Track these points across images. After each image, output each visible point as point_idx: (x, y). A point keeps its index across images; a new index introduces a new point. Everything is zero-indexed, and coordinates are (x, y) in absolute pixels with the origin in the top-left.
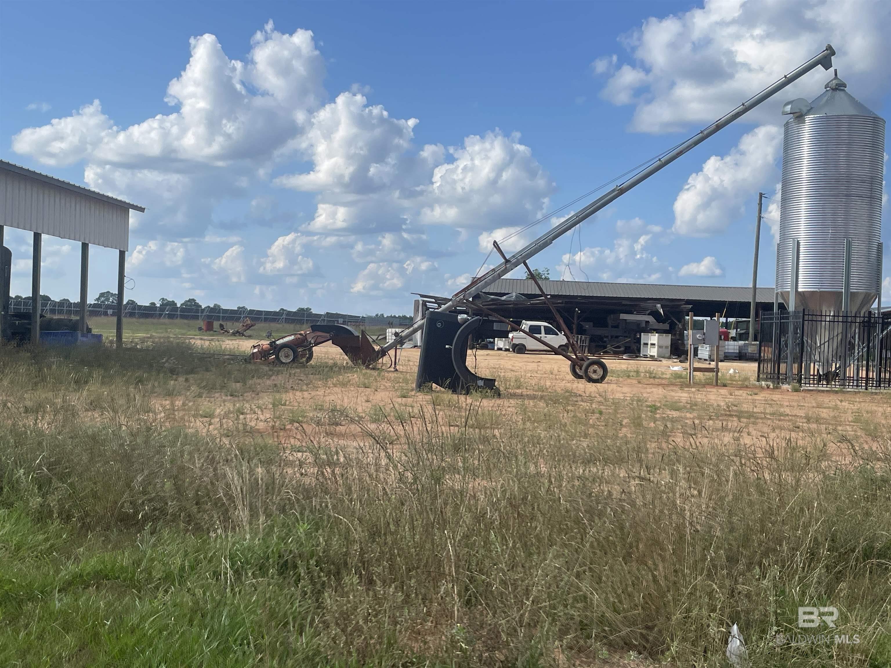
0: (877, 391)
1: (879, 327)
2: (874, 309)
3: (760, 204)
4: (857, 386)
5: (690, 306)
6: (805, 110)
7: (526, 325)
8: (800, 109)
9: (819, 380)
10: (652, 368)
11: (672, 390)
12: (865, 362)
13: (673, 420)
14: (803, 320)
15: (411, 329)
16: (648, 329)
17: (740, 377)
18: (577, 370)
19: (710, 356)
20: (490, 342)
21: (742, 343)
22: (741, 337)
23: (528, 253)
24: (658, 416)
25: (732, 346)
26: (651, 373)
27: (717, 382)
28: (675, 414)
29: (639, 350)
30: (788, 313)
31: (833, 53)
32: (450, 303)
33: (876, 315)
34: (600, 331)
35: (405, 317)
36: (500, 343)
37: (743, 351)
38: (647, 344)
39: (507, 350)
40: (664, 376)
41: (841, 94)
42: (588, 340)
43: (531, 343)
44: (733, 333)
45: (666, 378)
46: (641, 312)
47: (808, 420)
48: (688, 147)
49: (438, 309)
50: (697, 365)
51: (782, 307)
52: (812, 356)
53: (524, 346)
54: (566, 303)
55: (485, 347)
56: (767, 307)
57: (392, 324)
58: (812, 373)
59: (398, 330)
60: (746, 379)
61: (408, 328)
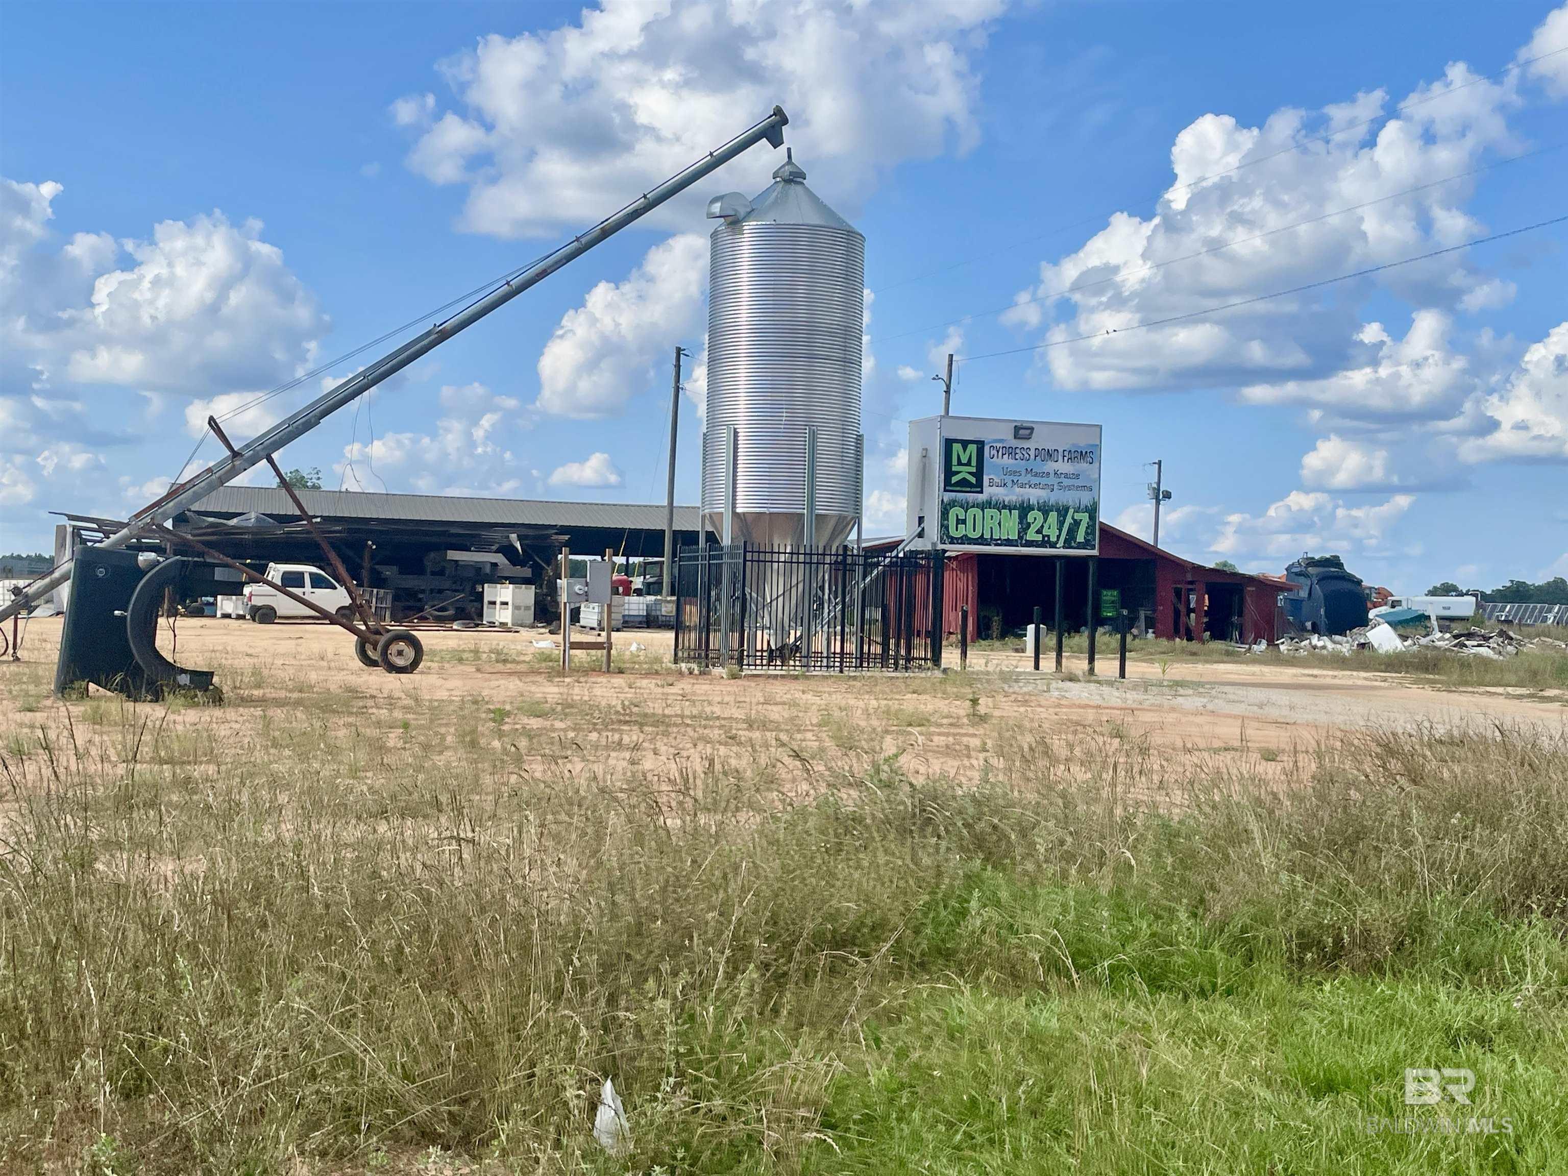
0: (858, 674)
1: (859, 570)
2: (851, 542)
3: (678, 366)
4: (827, 667)
5: (567, 537)
6: (742, 212)
7: (276, 571)
8: (736, 210)
9: (771, 659)
10: (502, 644)
11: (534, 682)
12: (839, 628)
13: (530, 735)
14: (745, 560)
15: (47, 580)
16: (496, 578)
17: (646, 656)
18: (370, 653)
19: (600, 623)
20: (209, 604)
21: (651, 598)
22: (651, 589)
23: (275, 441)
24: (506, 728)
25: (636, 605)
26: (498, 653)
27: (609, 666)
28: (535, 723)
29: (481, 615)
30: (722, 549)
31: (785, 121)
32: (125, 531)
33: (855, 552)
34: (411, 582)
35: (40, 559)
36: (226, 604)
37: (653, 613)
38: (494, 603)
39: (240, 617)
40: (522, 658)
41: (799, 188)
42: (390, 597)
43: (284, 605)
44: (638, 582)
45: (524, 662)
46: (483, 546)
47: (751, 726)
48: (556, 263)
49: (101, 542)
50: (576, 637)
51: (711, 538)
52: (759, 619)
53: (273, 609)
54: (350, 531)
55: (198, 613)
56: (689, 538)
57: (10, 571)
58: (759, 647)
59: (21, 583)
60: (658, 660)
61: (42, 578)
